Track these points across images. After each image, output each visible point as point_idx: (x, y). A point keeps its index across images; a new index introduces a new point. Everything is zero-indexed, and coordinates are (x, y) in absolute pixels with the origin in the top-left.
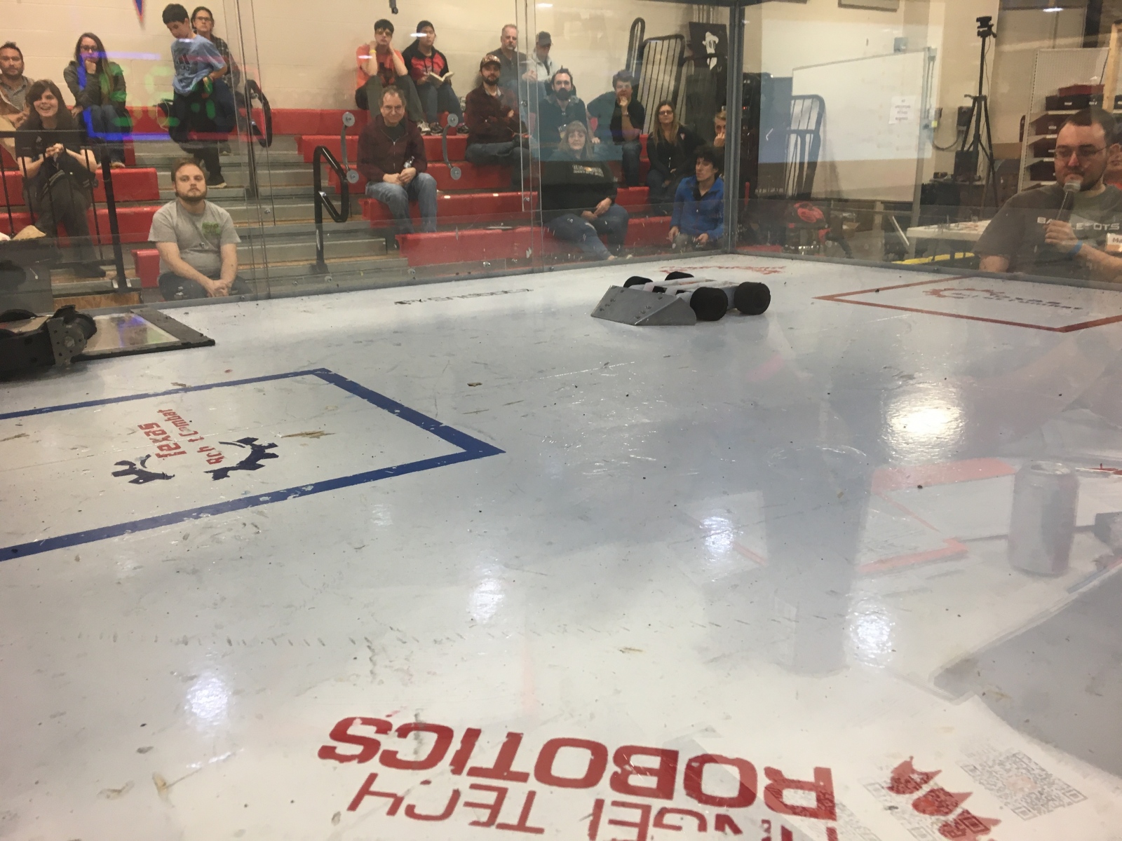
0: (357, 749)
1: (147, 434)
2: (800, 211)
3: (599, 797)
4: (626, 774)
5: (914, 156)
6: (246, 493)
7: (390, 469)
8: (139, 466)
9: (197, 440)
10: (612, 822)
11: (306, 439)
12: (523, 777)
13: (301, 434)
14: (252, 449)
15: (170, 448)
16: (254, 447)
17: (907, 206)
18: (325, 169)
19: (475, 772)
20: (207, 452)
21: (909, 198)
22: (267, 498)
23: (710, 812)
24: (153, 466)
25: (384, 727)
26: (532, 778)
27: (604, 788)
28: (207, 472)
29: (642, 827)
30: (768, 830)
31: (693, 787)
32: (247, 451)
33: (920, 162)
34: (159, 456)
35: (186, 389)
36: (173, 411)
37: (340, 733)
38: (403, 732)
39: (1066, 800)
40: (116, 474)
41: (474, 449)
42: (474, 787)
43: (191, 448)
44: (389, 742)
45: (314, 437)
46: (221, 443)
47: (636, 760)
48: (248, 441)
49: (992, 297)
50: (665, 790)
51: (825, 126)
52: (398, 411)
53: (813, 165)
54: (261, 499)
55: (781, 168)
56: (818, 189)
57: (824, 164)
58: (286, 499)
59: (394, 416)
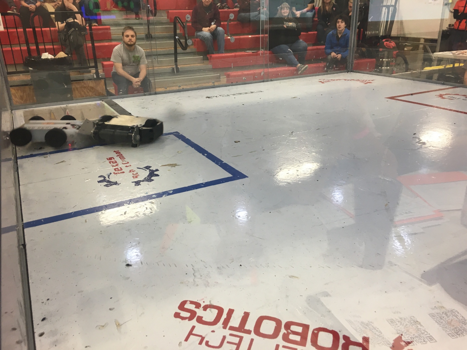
0: (188, 315)
1: (110, 162)
2: (385, 43)
3: (278, 343)
4: (289, 334)
6: (147, 193)
7: (202, 184)
9: (129, 166)
12: (249, 332)
13: (168, 165)
15: (118, 170)
18: (178, 25)
19: (231, 328)
20: (132, 173)
25: (198, 305)
26: (253, 333)
27: (280, 340)
28: (133, 182)
31: (314, 342)
36: (119, 152)
37: (182, 307)
38: (205, 308)
40: (99, 182)
42: (231, 335)
43: (126, 170)
44: (200, 312)
45: (173, 166)
46: (138, 168)
48: (148, 168)
52: (206, 155)
53: (392, 22)
54: (153, 196)
55: (378, 23)
58: (162, 197)
59: (204, 157)
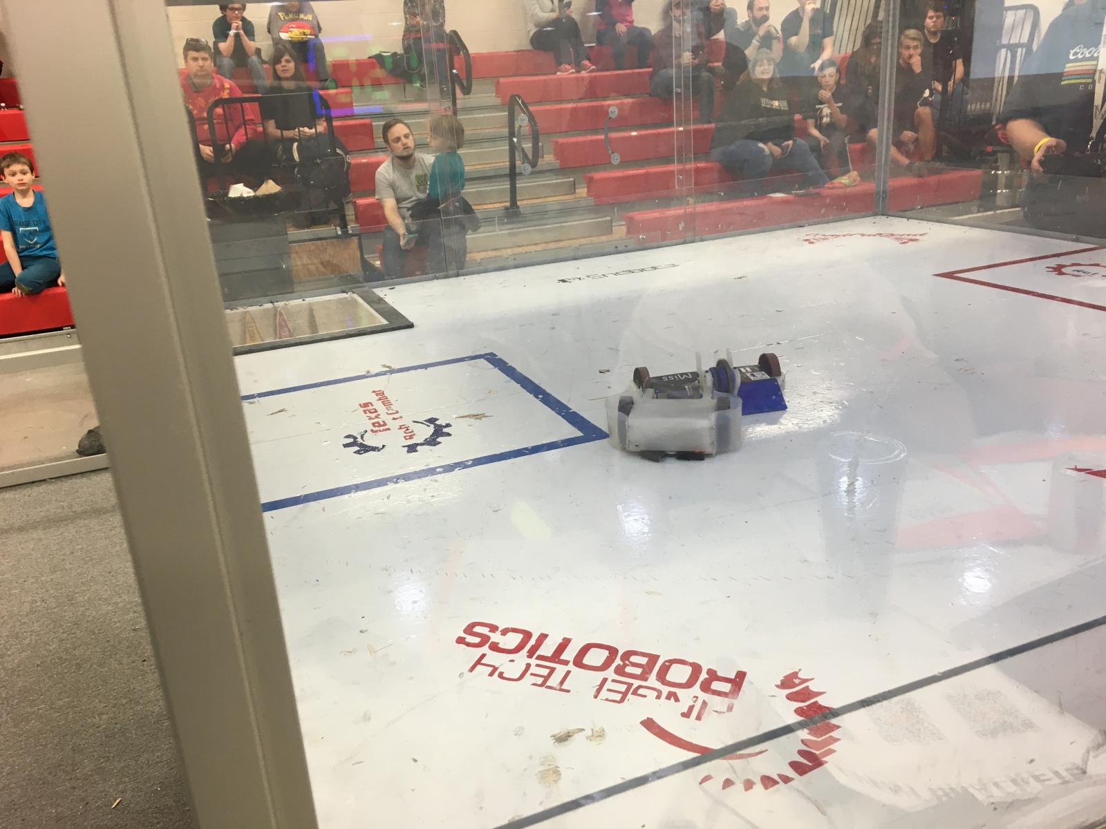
6: (428, 465)
7: (527, 448)
11: (472, 420)
13: (468, 416)
22: (441, 470)
35: (392, 371)
45: (479, 419)
52: (541, 396)
54: (438, 470)
58: (454, 471)
59: (537, 401)
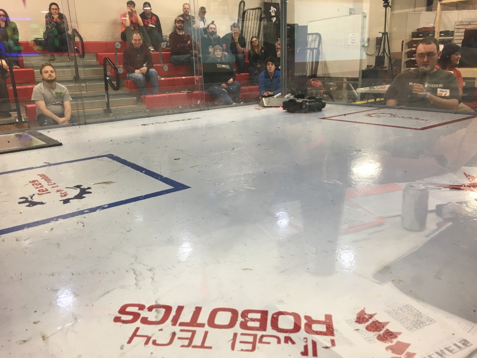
0: (130, 317)
1: (33, 185)
2: (312, 82)
3: (236, 332)
4: (246, 321)
5: (358, 58)
6: (78, 209)
7: (141, 196)
8: (30, 199)
9: (55, 187)
10: (241, 342)
11: (104, 185)
12: (202, 325)
13: (102, 183)
14: (80, 190)
15: (43, 191)
16: (81, 189)
17: (356, 79)
18: (109, 68)
19: (182, 324)
20: (60, 192)
21: (357, 76)
22: (87, 211)
23: (282, 336)
24: (36, 199)
25: (142, 307)
26: (206, 325)
27: (237, 328)
28: (60, 201)
29: (254, 344)
30: (306, 342)
31: (275, 325)
32: (78, 191)
33: (361, 61)
34: (38, 194)
35: (50, 165)
36: (44, 175)
37: (123, 311)
38: (150, 309)
39: (428, 323)
40: (20, 203)
41: (178, 187)
42: (181, 331)
43: (53, 191)
44: (144, 314)
45: (108, 184)
46: (66, 188)
47: (250, 315)
48: (78, 187)
49: (392, 116)
50: (263, 327)
51: (321, 46)
52: (144, 171)
53: (317, 63)
54: (85, 211)
55: (304, 64)
56: (320, 73)
57: (322, 62)
58: (96, 211)
59: (142, 174)
